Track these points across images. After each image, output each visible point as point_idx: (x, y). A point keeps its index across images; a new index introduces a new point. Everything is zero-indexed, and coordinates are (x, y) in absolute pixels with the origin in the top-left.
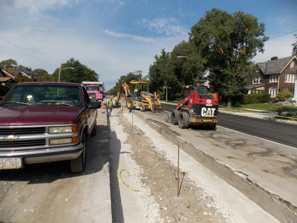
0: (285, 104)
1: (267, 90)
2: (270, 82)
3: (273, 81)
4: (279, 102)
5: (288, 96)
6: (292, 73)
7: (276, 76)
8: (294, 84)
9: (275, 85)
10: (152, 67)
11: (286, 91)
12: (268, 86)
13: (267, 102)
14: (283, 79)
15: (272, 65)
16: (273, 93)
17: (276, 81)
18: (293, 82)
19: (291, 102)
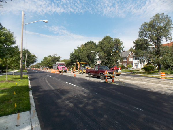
0: (131, 69)
1: (123, 64)
2: (124, 61)
3: (125, 61)
4: (129, 69)
5: (131, 66)
6: (131, 57)
7: (126, 58)
8: (132, 62)
9: (125, 62)
10: (72, 54)
11: (130, 65)
12: (123, 62)
13: (124, 69)
14: (128, 60)
15: (124, 54)
16: (125, 65)
17: (126, 61)
18: (132, 61)
19: (132, 68)
